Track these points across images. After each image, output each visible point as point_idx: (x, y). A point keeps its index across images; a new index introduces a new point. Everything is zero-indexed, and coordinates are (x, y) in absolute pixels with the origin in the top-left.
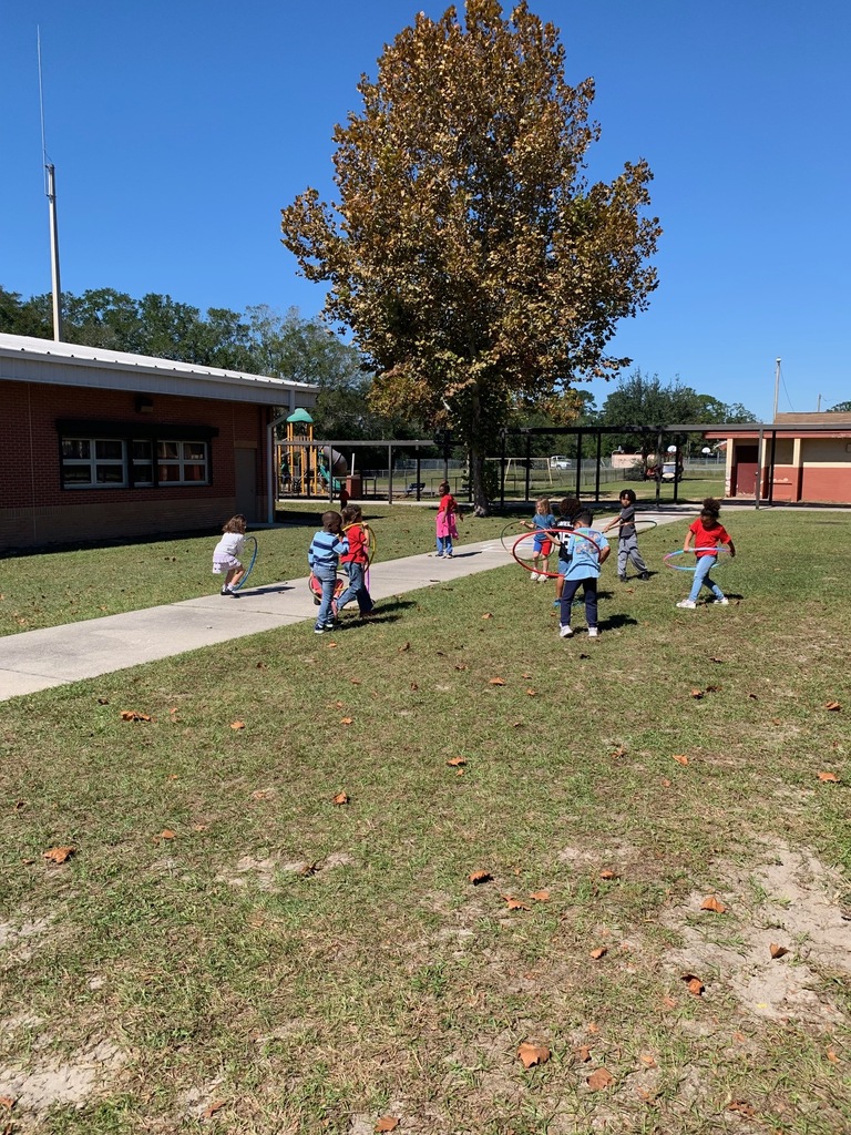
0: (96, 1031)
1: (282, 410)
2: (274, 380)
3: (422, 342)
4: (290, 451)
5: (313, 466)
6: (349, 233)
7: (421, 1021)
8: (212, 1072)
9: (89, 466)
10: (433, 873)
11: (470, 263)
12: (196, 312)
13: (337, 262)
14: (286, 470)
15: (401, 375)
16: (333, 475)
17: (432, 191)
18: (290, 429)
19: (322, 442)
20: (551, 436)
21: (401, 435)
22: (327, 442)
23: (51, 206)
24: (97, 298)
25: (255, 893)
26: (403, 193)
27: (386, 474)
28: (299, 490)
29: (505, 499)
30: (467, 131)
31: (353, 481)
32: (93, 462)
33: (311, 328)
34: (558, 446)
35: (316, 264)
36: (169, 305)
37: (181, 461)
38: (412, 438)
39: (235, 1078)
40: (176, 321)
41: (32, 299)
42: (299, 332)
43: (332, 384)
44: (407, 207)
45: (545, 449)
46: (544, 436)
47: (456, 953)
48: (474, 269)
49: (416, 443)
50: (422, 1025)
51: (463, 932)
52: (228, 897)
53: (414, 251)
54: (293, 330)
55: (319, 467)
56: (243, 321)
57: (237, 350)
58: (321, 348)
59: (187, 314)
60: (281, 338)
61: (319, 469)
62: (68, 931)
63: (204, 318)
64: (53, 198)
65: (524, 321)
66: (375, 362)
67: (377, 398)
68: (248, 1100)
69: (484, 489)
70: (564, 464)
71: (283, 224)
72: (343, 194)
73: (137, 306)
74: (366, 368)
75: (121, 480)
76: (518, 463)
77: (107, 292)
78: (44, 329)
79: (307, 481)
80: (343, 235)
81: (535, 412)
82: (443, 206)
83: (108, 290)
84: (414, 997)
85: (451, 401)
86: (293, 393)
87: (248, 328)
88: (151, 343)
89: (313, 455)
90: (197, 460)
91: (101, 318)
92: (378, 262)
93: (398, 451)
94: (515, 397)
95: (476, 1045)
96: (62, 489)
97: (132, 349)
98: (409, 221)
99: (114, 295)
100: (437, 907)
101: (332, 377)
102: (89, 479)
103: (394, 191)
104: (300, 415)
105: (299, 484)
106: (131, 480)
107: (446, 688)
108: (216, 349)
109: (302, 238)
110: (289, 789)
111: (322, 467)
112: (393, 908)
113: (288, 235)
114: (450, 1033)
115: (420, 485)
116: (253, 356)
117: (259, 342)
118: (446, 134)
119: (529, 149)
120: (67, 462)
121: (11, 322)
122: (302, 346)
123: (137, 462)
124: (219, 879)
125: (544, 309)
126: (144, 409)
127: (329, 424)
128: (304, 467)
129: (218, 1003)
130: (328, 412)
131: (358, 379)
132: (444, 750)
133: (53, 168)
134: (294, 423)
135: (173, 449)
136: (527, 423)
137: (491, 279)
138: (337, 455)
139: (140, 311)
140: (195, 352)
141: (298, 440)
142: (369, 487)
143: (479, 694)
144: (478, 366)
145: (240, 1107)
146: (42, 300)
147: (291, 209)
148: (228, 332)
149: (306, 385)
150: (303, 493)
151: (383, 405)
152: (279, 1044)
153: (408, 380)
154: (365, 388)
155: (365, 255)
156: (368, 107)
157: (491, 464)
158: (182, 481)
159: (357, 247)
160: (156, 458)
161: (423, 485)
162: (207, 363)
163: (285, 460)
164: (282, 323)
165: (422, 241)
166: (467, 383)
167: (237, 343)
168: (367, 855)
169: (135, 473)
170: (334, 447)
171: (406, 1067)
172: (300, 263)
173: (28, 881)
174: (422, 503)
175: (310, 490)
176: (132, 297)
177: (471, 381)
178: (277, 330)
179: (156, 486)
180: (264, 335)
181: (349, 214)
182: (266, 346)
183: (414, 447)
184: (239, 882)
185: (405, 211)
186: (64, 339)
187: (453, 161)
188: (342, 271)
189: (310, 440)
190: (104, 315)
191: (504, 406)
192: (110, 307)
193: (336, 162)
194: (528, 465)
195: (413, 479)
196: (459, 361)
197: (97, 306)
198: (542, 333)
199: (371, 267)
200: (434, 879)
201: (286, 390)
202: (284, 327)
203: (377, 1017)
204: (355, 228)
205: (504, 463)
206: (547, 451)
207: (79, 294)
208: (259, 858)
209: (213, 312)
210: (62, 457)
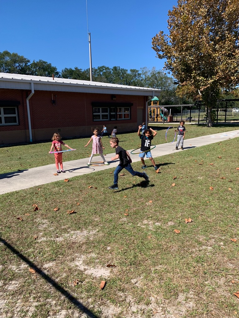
0: (109, 260)
1: (150, 98)
2: (148, 89)
3: (194, 74)
4: (152, 109)
5: (159, 113)
6: (172, 43)
7: (197, 271)
8: (140, 275)
9: (100, 115)
10: (199, 230)
11: (210, 49)
12: (127, 70)
13: (168, 52)
14: (151, 114)
15: (186, 85)
16: (164, 116)
17: (198, 27)
18: (152, 103)
19: (161, 106)
20: (233, 102)
21: (185, 103)
22: (163, 106)
23: (90, 44)
24: (100, 69)
25: (148, 230)
26: (189, 29)
27: (180, 115)
28: (154, 120)
29: (218, 121)
30: (210, 7)
31: (170, 117)
32: (101, 114)
33: (159, 73)
34: (236, 105)
35: (161, 53)
36: (119, 69)
37: (123, 113)
38: (188, 104)
39: (146, 277)
40: (121, 74)
41: (84, 70)
42: (155, 74)
43: (164, 89)
44: (190, 33)
45: (231, 106)
46: (231, 102)
47: (207, 253)
48: (211, 51)
49: (190, 105)
50: (198, 272)
51: (209, 248)
52: (141, 230)
53: (192, 47)
54: (154, 74)
55: (160, 113)
56: (140, 72)
57: (138, 81)
58: (162, 79)
59: (124, 71)
60: (150, 76)
61: (160, 114)
62: (101, 234)
63: (129, 72)
64: (90, 42)
65: (227, 66)
66: (178, 81)
67: (178, 92)
68: (150, 284)
69: (211, 118)
70: (237, 110)
71: (152, 42)
72: (170, 32)
73: (111, 70)
74: (175, 83)
75: (107, 119)
76: (222, 110)
77: (103, 67)
78: (88, 78)
79: (157, 117)
80: (170, 44)
81: (229, 94)
82: (201, 32)
83: (104, 66)
84: (195, 264)
85: (201, 92)
86: (154, 92)
87: (141, 74)
88: (115, 80)
89: (159, 110)
90: (127, 112)
91: (102, 74)
92: (180, 51)
93: (184, 108)
94: (222, 90)
95: (215, 280)
96: (93, 121)
97: (110, 82)
98: (191, 38)
99: (105, 67)
100: (201, 240)
101: (165, 87)
102: (100, 118)
103: (186, 29)
104: (155, 98)
105: (154, 118)
106: (110, 119)
107: (201, 178)
108: (132, 81)
109: (158, 46)
110: (156, 203)
111: (161, 113)
112: (188, 239)
113: (154, 45)
114: (206, 275)
115: (191, 118)
116: (142, 82)
117: (144, 78)
118: (203, 9)
119: (231, 10)
120: (94, 114)
121: (80, 77)
122: (156, 79)
123: (112, 113)
124: (139, 225)
125: (234, 61)
126: (114, 99)
127: (163, 101)
128: (156, 113)
129: (140, 257)
130: (163, 97)
131: (172, 87)
132: (201, 196)
133: (90, 34)
134: (153, 101)
135: (120, 109)
136: (226, 97)
137: (217, 54)
138: (166, 110)
139: (112, 71)
140: (126, 82)
141: (154, 105)
142: (175, 119)
143: (212, 180)
144: (211, 81)
145: (148, 286)
146: (87, 70)
147: (155, 38)
148: (135, 76)
149: (158, 90)
150: (155, 121)
151: (180, 94)
152: (157, 271)
153: (189, 86)
154: (174, 89)
155: (177, 49)
156: (179, 4)
157: (214, 111)
158: (123, 118)
159: (174, 47)
160: (117, 112)
161: (192, 118)
162: (129, 85)
163: (150, 112)
164: (151, 72)
165: (194, 43)
166: (207, 86)
167: (138, 79)
168: (179, 223)
169: (111, 116)
170: (165, 107)
171: (194, 283)
172: (157, 54)
173: (91, 221)
174: (191, 123)
175: (157, 120)
176: (110, 68)
177: (209, 85)
178: (149, 74)
179: (116, 120)
180: (145, 76)
181: (172, 37)
182: (146, 79)
183: (189, 106)
184: (144, 227)
185: (190, 35)
186: (93, 80)
187: (205, 17)
188: (169, 55)
189: (158, 105)
190: (103, 73)
191: (218, 93)
192: (104, 71)
193: (168, 22)
194: (226, 111)
195: (189, 116)
196: (205, 79)
197: (101, 71)
198: (233, 69)
199: (178, 53)
200: (200, 232)
201: (152, 91)
202: (151, 73)
203: (185, 268)
204: (173, 41)
205: (218, 111)
206: (232, 106)
207: (96, 68)
208: (149, 221)
209: (131, 71)
210: (93, 112)
